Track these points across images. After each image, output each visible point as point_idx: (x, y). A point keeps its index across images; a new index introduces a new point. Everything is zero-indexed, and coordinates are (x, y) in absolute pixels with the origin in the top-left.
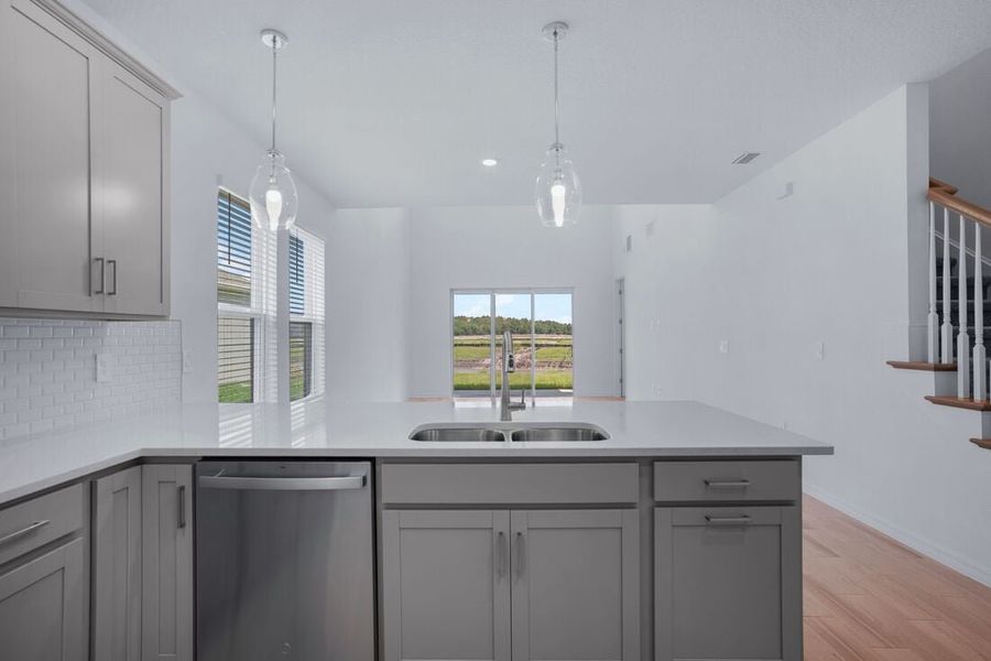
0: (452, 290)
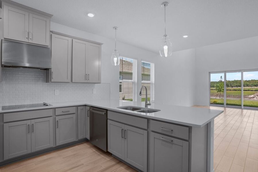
0: (210, 73)
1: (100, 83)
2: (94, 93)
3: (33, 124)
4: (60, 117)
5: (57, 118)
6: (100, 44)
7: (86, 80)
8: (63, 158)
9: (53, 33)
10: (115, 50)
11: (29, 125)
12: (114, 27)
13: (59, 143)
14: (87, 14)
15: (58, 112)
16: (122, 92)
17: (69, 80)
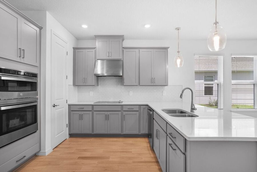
1: (167, 86)
2: (163, 95)
3: (108, 115)
4: (127, 113)
5: (124, 113)
6: (166, 48)
7: (152, 83)
8: (124, 143)
9: (124, 48)
10: (178, 52)
11: (106, 115)
12: (176, 29)
13: (126, 132)
14: (144, 25)
15: (125, 108)
16: (214, 94)
17: (137, 84)
